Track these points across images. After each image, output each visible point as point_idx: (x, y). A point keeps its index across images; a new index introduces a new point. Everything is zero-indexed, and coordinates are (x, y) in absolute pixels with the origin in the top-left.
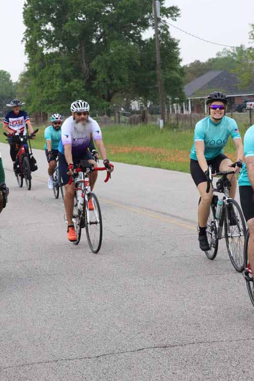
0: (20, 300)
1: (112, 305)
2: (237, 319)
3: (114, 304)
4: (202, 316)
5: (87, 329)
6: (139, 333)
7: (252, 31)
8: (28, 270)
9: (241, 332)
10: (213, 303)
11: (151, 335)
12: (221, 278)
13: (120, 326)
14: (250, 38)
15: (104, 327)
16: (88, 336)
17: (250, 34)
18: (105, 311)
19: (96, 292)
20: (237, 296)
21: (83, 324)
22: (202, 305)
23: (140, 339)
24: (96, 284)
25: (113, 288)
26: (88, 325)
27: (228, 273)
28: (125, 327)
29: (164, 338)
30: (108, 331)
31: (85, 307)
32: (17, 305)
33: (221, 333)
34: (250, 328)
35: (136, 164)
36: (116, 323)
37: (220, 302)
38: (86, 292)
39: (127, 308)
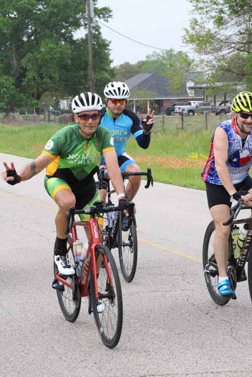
1: (49, 325)
2: (191, 346)
3: (52, 324)
4: (152, 341)
5: (22, 354)
6: (83, 361)
7: (185, 35)
9: (197, 363)
10: (163, 325)
11: (96, 363)
12: (168, 296)
13: (59, 351)
14: (183, 42)
15: (42, 353)
16: (24, 362)
17: (183, 39)
18: (42, 331)
19: (31, 309)
20: (188, 318)
21: (18, 348)
22: (150, 328)
23: (83, 369)
24: (31, 299)
25: (50, 304)
26: (23, 349)
27: (176, 290)
28: (66, 353)
29: (110, 369)
30: (47, 357)
31: (19, 326)
33: (175, 364)
34: (207, 358)
36: (55, 347)
37: (170, 325)
38: (20, 308)
39: (67, 330)
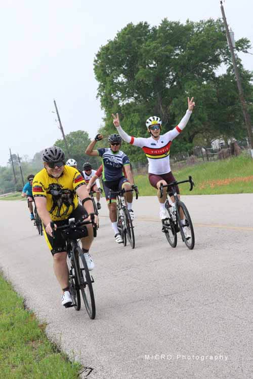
0: (185, 335)
8: (179, 304)
32: (184, 341)
35: (242, 192)
